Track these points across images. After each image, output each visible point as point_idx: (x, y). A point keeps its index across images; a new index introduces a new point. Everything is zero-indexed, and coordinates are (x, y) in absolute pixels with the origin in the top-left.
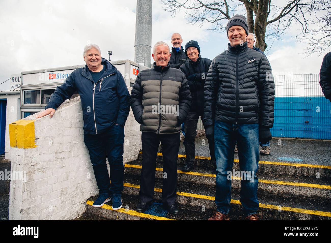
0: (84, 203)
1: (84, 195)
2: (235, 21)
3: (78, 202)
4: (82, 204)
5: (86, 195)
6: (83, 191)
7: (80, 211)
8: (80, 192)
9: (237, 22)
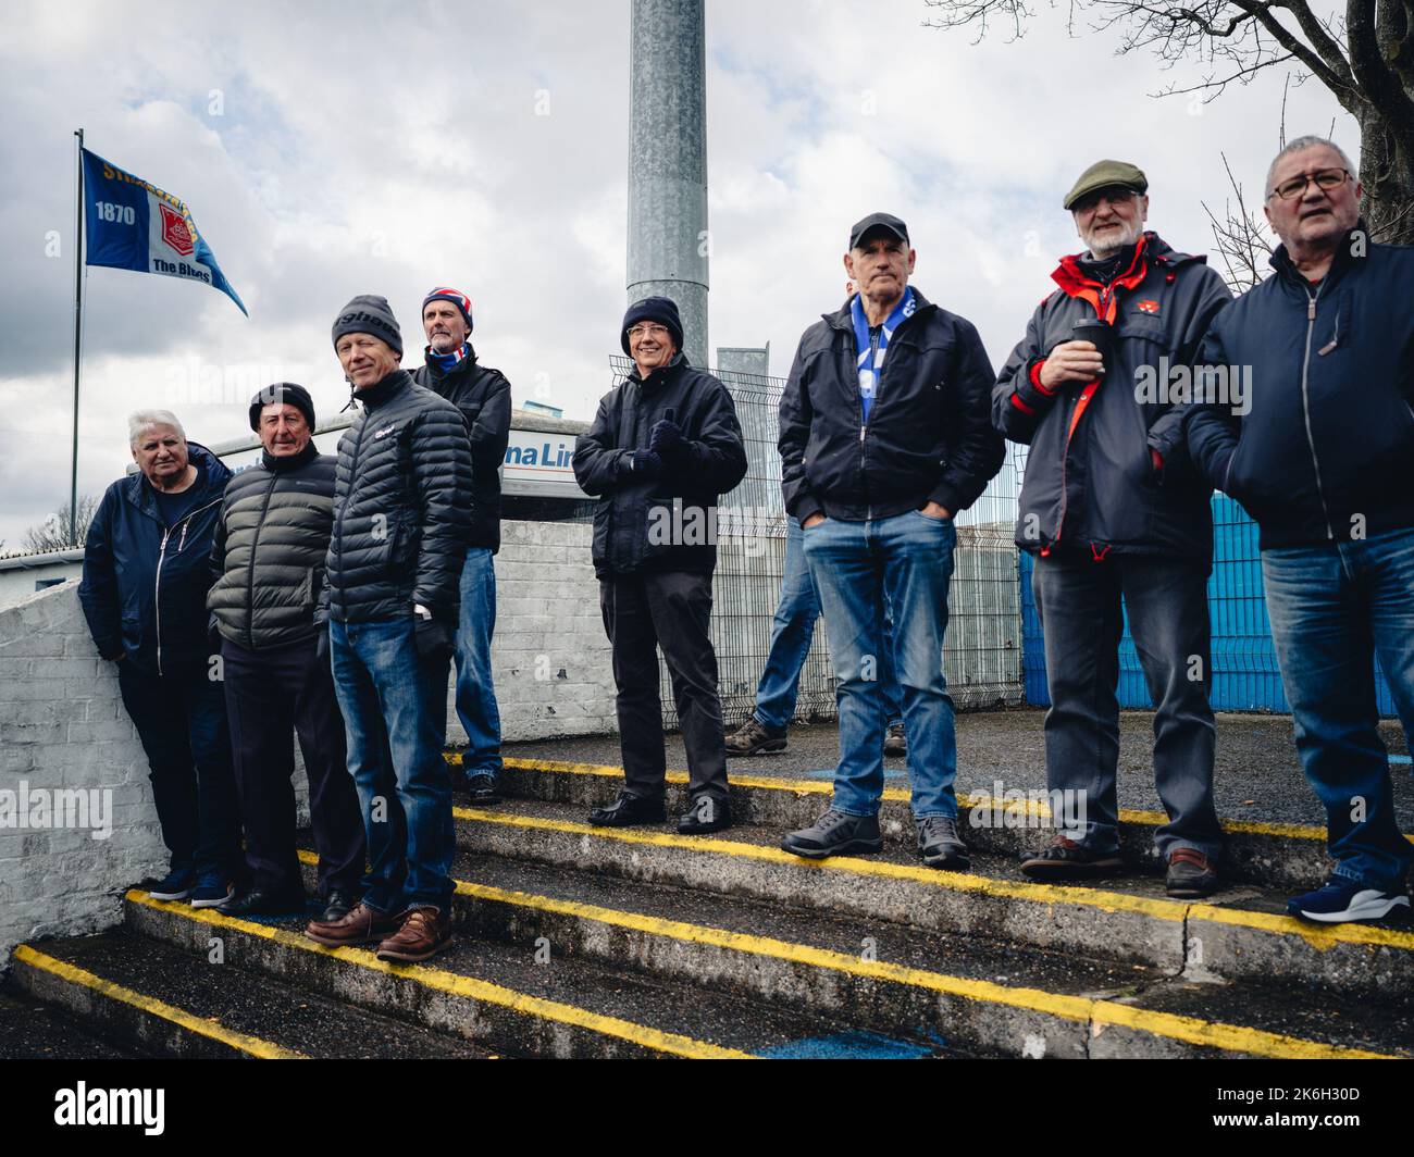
0: (121, 896)
1: (120, 868)
2: (350, 320)
3: (93, 886)
4: (109, 895)
5: (128, 870)
6: (113, 854)
7: (99, 916)
8: (101, 854)
9: (354, 321)
